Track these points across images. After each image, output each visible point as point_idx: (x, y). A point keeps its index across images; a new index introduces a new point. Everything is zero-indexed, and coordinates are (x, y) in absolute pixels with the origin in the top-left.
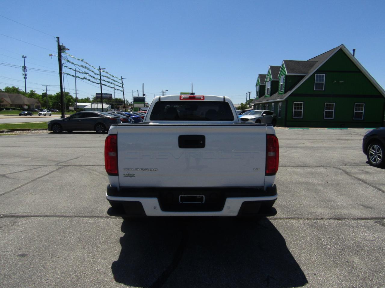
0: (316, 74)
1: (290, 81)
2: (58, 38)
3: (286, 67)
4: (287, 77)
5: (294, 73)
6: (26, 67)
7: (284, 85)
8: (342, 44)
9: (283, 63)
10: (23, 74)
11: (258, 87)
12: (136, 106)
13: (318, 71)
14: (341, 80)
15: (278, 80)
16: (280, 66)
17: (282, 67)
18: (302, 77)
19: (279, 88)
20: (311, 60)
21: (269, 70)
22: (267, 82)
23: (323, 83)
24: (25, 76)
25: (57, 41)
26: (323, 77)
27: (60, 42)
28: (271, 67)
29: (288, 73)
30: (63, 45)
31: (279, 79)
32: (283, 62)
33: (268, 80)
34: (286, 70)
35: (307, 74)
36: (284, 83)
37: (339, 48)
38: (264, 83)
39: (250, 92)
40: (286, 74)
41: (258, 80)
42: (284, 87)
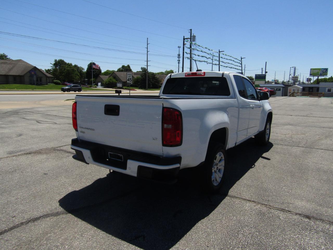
2: (191, 30)
6: (180, 54)
10: (178, 60)
12: (257, 83)
24: (179, 62)
25: (190, 32)
27: (192, 33)
30: (194, 35)
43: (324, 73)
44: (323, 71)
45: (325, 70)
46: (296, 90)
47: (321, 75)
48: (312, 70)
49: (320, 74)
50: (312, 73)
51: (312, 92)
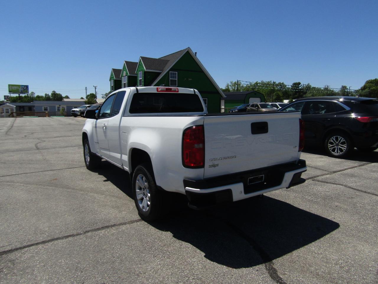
0: (170, 72)
1: (148, 77)
3: (144, 64)
4: (145, 73)
5: (151, 69)
7: (143, 80)
8: (189, 47)
9: (140, 60)
11: (112, 81)
13: (171, 70)
14: (190, 78)
15: (136, 76)
16: (137, 62)
17: (139, 63)
18: (158, 74)
19: (138, 83)
20: (162, 59)
21: (124, 65)
22: (123, 76)
23: (176, 80)
26: (176, 75)
28: (126, 62)
29: (146, 69)
31: (137, 74)
32: (141, 58)
33: (124, 75)
34: (144, 66)
35: (163, 71)
36: (143, 79)
37: (187, 51)
38: (119, 78)
39: (96, 86)
40: (145, 70)
41: (112, 75)
42: (143, 82)
43: (25, 90)
44: (23, 88)
45: (26, 87)
46: (10, 110)
47: (22, 93)
48: (11, 86)
49: (20, 91)
50: (11, 89)
51: (24, 111)
